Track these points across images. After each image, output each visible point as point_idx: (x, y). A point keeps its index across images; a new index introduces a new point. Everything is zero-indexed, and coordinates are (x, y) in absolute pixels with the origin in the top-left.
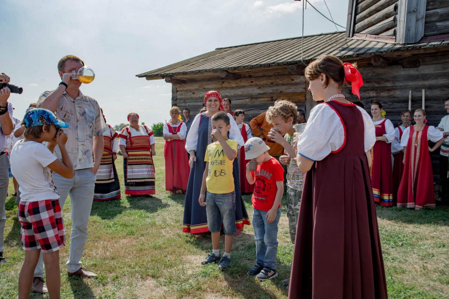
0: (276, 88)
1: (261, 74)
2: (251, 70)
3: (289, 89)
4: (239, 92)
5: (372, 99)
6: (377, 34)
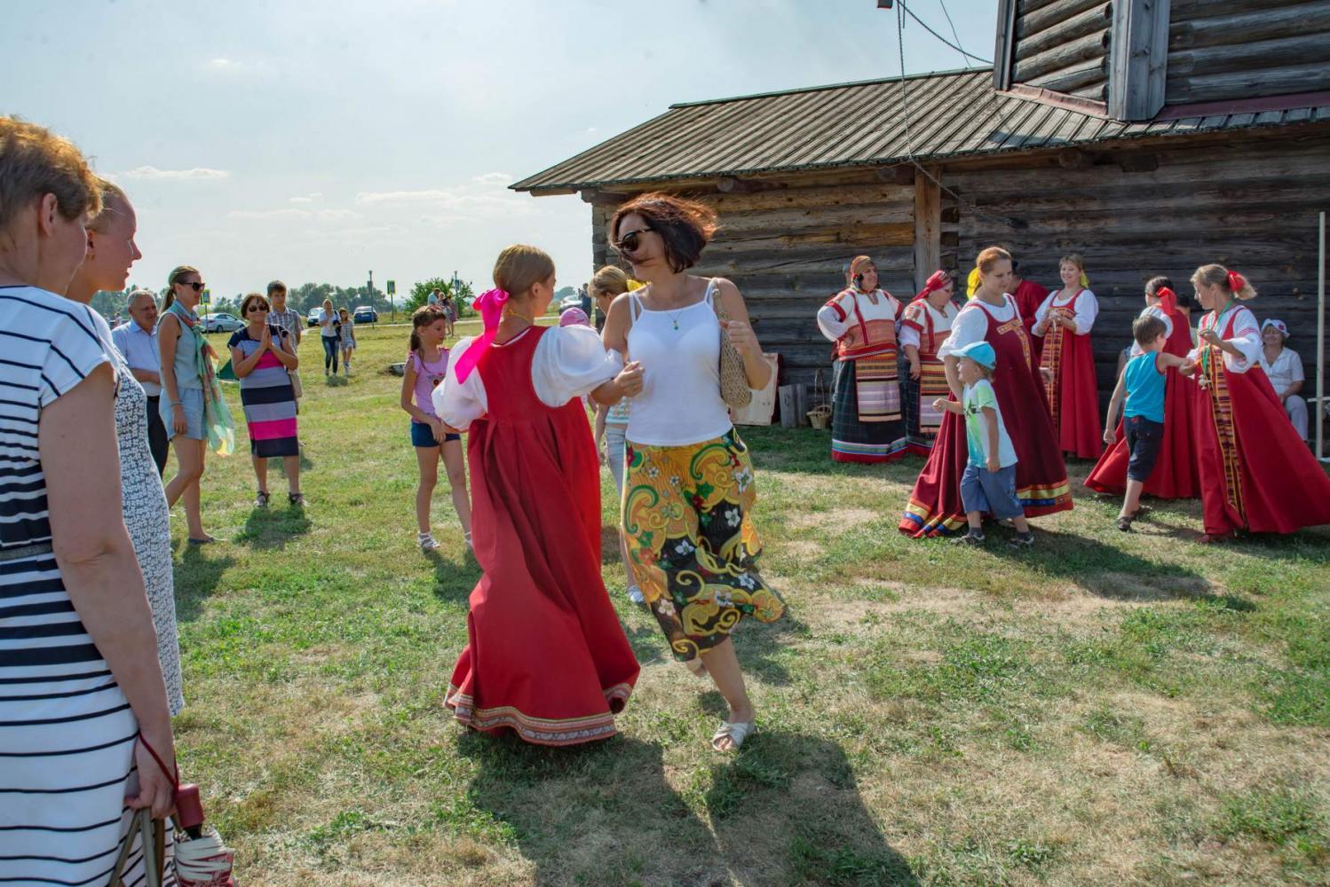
0: (846, 213)
1: (809, 182)
2: (790, 175)
3: (877, 215)
4: (759, 222)
5: (1061, 237)
6: (1067, 92)
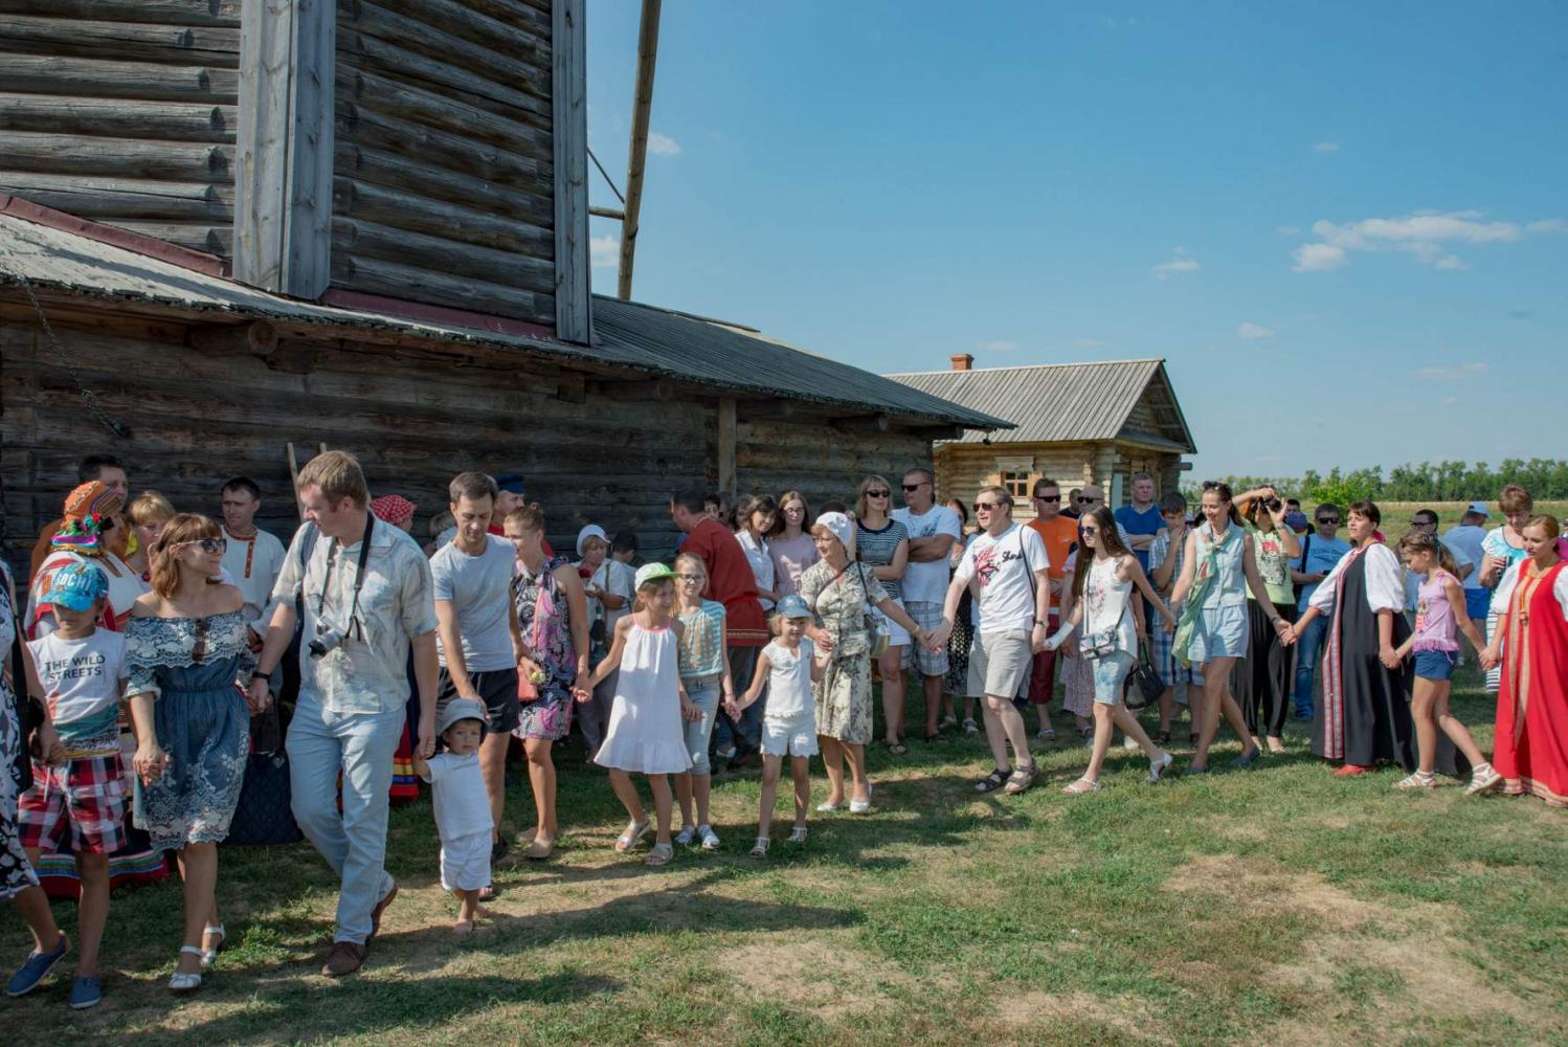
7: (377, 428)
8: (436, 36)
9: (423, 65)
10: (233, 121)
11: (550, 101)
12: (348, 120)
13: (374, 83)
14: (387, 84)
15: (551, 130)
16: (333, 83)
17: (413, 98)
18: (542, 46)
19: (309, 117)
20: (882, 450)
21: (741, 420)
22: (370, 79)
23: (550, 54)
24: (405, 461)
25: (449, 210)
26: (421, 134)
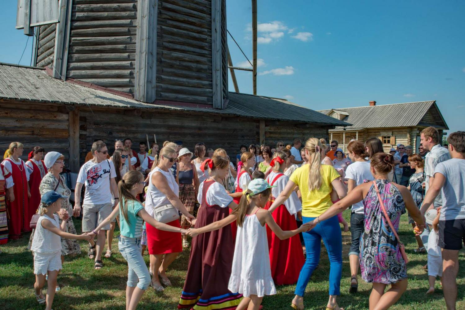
0: (37, 123)
3: (52, 125)
7: (168, 131)
8: (181, 40)
9: (178, 47)
10: (134, 64)
11: (211, 51)
12: (159, 61)
13: (166, 53)
14: (169, 52)
15: (211, 58)
16: (156, 54)
17: (176, 55)
18: (209, 38)
19: (150, 62)
20: (312, 132)
21: (266, 126)
22: (165, 52)
23: (211, 40)
24: (174, 138)
25: (185, 80)
26: (178, 63)
